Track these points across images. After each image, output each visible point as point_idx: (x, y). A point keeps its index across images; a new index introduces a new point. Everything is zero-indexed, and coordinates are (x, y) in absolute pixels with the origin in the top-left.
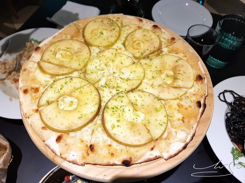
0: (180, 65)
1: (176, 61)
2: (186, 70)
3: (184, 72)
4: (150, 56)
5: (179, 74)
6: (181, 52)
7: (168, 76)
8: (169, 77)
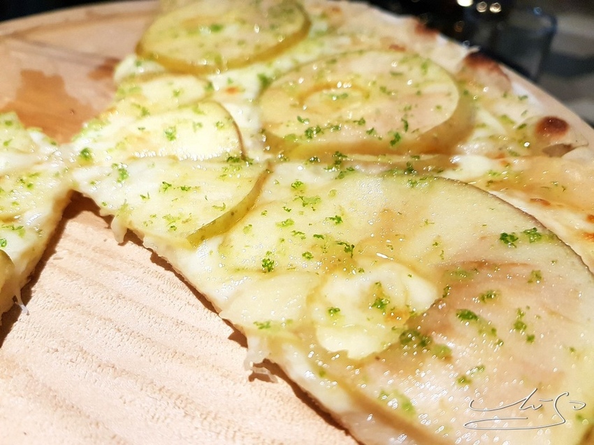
0: (516, 270)
1: (504, 237)
2: (543, 313)
3: (519, 326)
4: (351, 157)
5: (467, 316)
6: (575, 208)
7: (380, 304)
8: (379, 315)
